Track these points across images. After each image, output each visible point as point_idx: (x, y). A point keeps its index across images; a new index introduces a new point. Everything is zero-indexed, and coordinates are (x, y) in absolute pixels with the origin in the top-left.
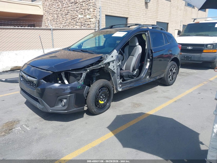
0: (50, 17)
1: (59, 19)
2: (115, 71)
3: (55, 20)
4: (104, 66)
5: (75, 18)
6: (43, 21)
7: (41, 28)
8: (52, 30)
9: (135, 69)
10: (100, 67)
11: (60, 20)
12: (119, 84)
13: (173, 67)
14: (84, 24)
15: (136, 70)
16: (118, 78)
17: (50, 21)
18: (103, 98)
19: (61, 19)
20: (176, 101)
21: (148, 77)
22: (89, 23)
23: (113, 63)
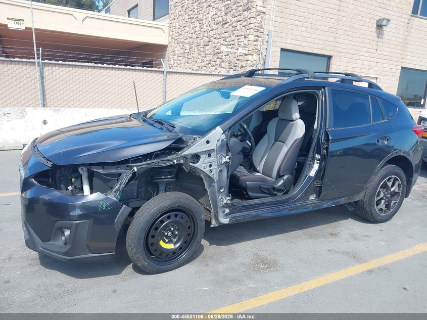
0: (178, 50)
1: (193, 54)
2: (215, 175)
3: (186, 56)
4: (182, 162)
5: (219, 53)
6: (166, 55)
7: (160, 69)
8: (165, 73)
9: (281, 174)
10: (170, 163)
11: (194, 56)
12: (223, 207)
13: (392, 180)
14: (234, 66)
15: (285, 177)
16: (220, 192)
17: (178, 56)
18: (174, 236)
19: (196, 53)
20: (370, 272)
21: (312, 197)
22: (244, 64)
23: (209, 156)
